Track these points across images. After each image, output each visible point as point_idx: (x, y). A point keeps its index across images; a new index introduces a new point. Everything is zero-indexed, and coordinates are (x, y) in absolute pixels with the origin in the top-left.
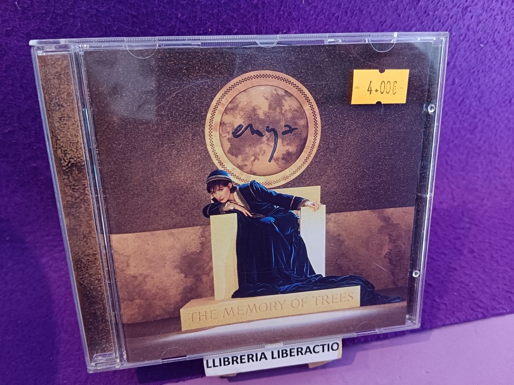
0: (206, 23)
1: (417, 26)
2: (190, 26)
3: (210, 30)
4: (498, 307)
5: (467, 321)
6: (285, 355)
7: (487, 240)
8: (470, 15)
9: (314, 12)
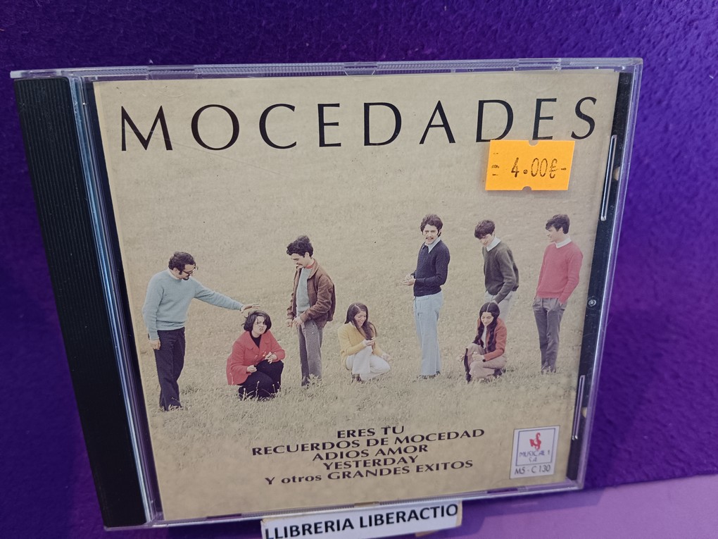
0: (303, 36)
1: (615, 47)
2: (280, 38)
3: (307, 45)
4: (705, 462)
5: (659, 478)
6: (379, 522)
7: (700, 361)
8: (696, 32)
9: (461, 23)
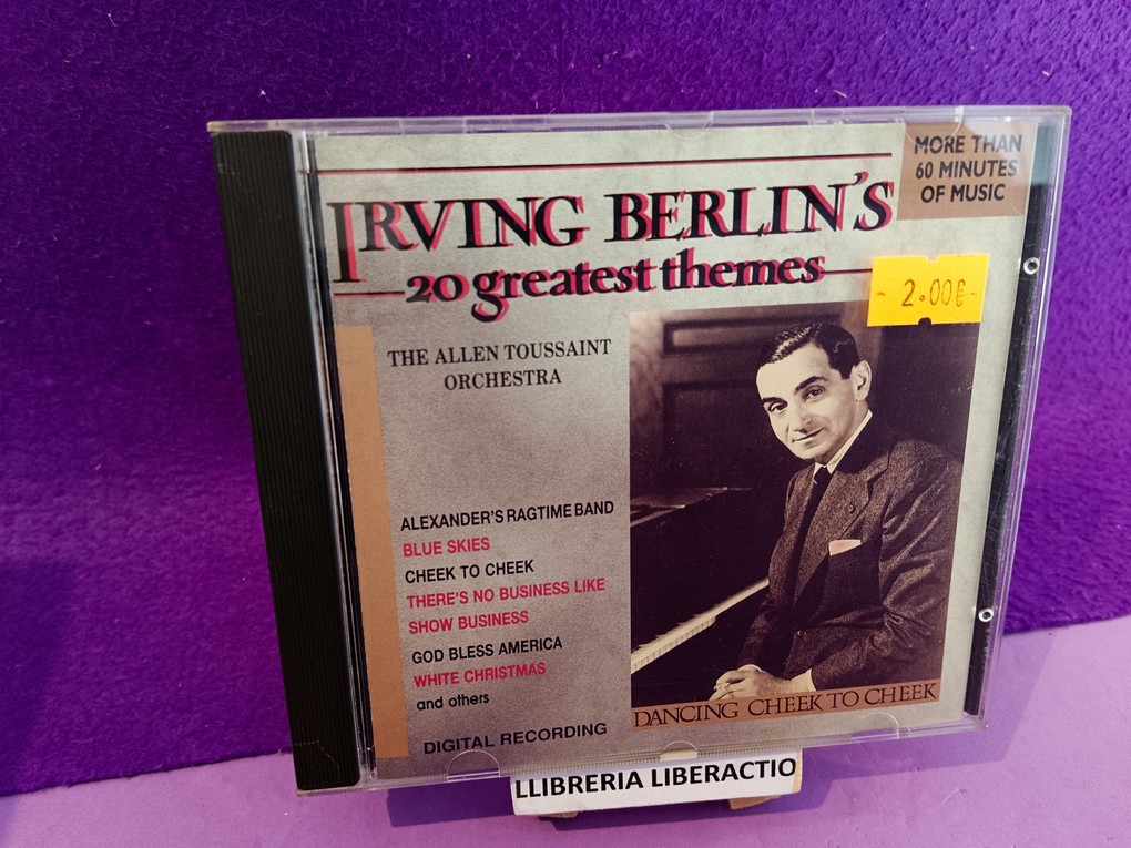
0: (462, 44)
2: (431, 50)
4: (1053, 610)
8: (1008, 8)
9: (671, 13)
